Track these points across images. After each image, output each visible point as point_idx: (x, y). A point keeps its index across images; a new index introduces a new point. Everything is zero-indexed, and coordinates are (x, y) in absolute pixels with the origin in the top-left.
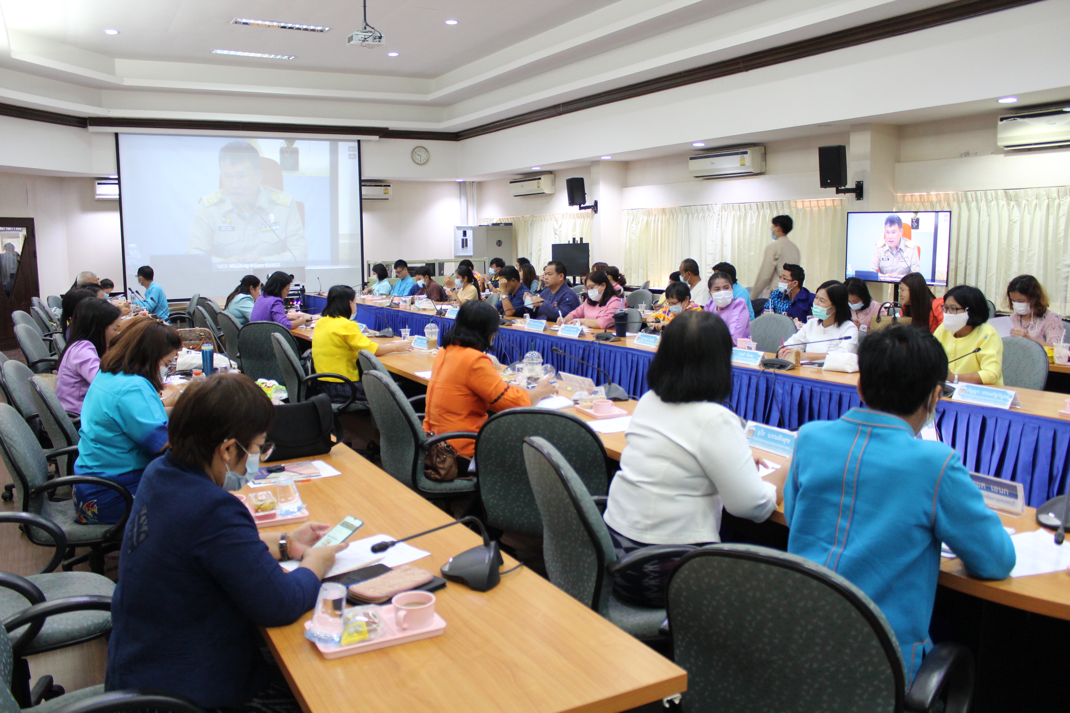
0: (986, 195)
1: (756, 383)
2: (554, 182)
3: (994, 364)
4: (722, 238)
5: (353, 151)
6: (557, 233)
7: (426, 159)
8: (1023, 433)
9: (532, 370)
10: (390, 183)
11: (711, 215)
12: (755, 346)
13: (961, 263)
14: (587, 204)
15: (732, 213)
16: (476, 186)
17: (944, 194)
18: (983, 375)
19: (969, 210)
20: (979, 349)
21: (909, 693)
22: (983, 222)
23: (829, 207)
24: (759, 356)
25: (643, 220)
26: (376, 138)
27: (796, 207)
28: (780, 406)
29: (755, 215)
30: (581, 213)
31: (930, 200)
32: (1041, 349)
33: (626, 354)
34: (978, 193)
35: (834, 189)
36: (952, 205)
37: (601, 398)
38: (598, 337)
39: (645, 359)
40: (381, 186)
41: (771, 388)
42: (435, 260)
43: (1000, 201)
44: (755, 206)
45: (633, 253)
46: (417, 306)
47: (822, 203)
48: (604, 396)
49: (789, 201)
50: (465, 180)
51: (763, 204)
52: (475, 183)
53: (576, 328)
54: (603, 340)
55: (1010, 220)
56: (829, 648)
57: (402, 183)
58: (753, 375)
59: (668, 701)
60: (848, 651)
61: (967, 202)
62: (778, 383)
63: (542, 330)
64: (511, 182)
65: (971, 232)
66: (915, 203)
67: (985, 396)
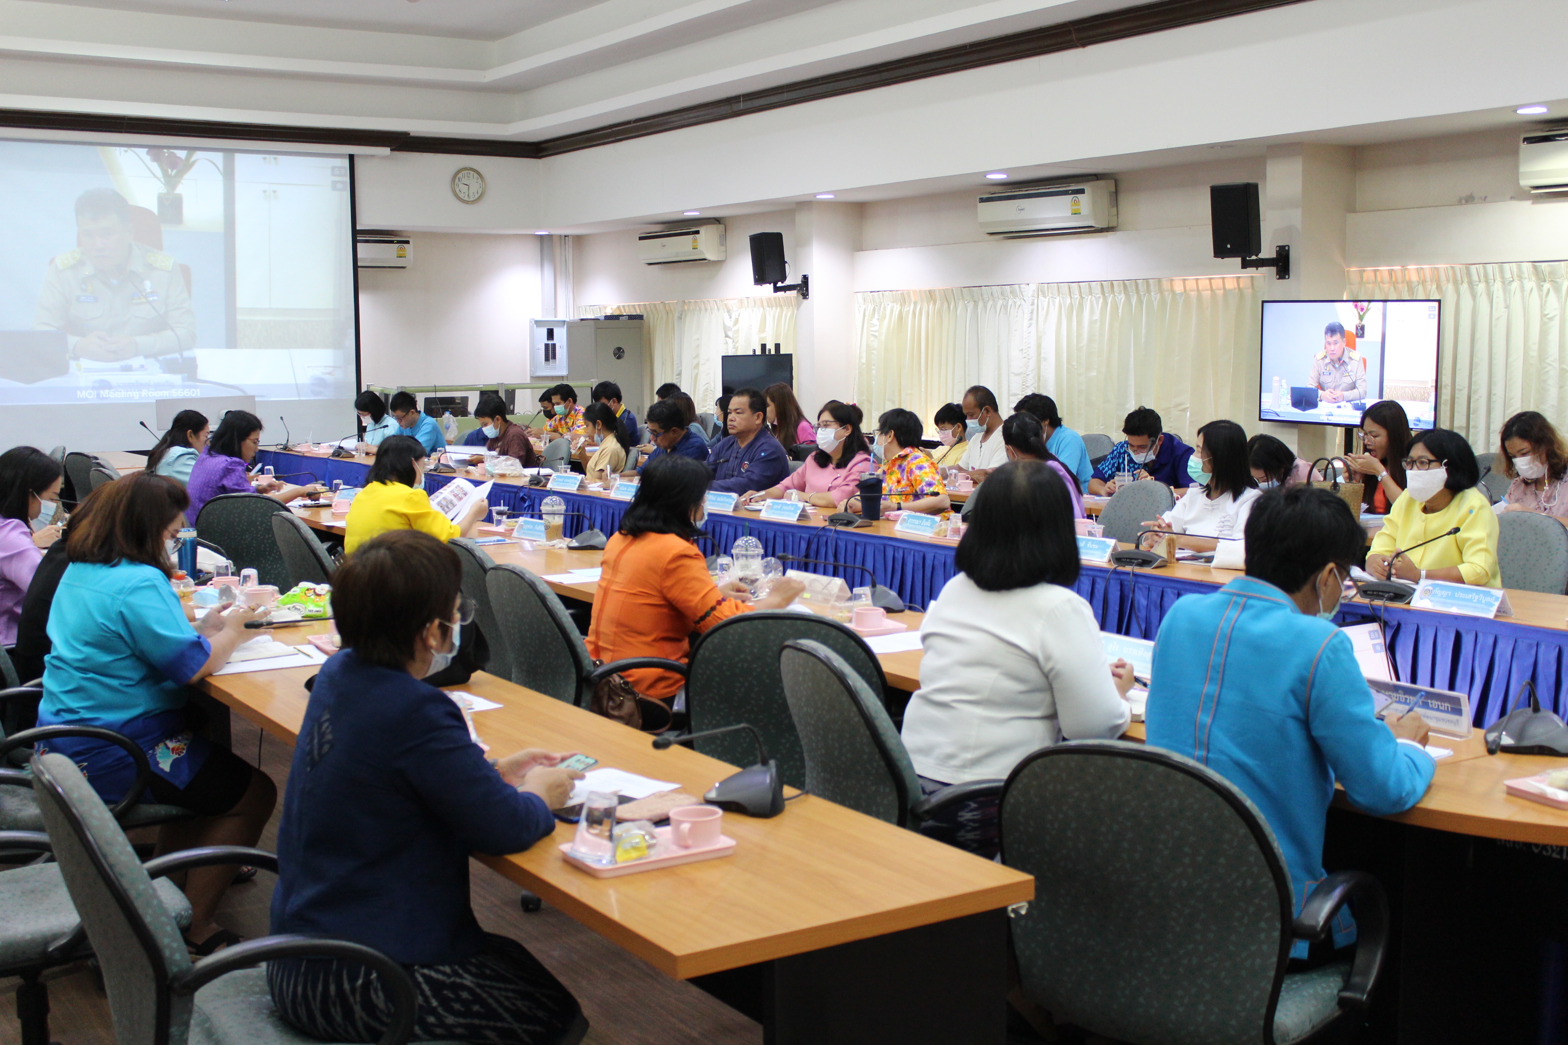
0: (1502, 271)
1: (1103, 589)
2: (723, 239)
3: (1483, 554)
4: (1039, 346)
5: (340, 175)
6: (730, 334)
7: (480, 192)
8: (1515, 654)
9: (745, 567)
10: (409, 237)
11: (1018, 304)
12: (1101, 530)
13: (1460, 390)
14: (788, 282)
15: (1057, 301)
16: (571, 244)
17: (1431, 268)
18: (1464, 570)
19: (1474, 296)
20: (1457, 530)
21: (1297, 918)
22: (1498, 319)
23: (1230, 290)
24: (1108, 546)
25: (892, 311)
26: (386, 151)
27: (1172, 291)
28: (1143, 627)
29: (1098, 304)
30: (775, 298)
31: (1407, 279)
32: (1562, 530)
33: (882, 548)
34: (1489, 267)
35: (1238, 261)
36: (1444, 288)
37: (866, 605)
38: (833, 520)
39: (916, 554)
40: (392, 242)
41: (1128, 597)
42: (498, 384)
43: (1526, 282)
44: (1099, 287)
45: (874, 372)
46: (489, 469)
47: (1217, 283)
48: (870, 602)
49: (1159, 280)
50: (553, 232)
51: (1112, 285)
52: (571, 239)
53: (792, 505)
54: (841, 524)
55: (1543, 315)
56: (1200, 858)
57: (432, 236)
58: (1099, 577)
59: (1014, 911)
60: (1222, 860)
61: (1471, 284)
62: (1138, 587)
63: (731, 510)
64: (641, 238)
65: (1478, 335)
66: (1381, 285)
67: (1458, 599)
